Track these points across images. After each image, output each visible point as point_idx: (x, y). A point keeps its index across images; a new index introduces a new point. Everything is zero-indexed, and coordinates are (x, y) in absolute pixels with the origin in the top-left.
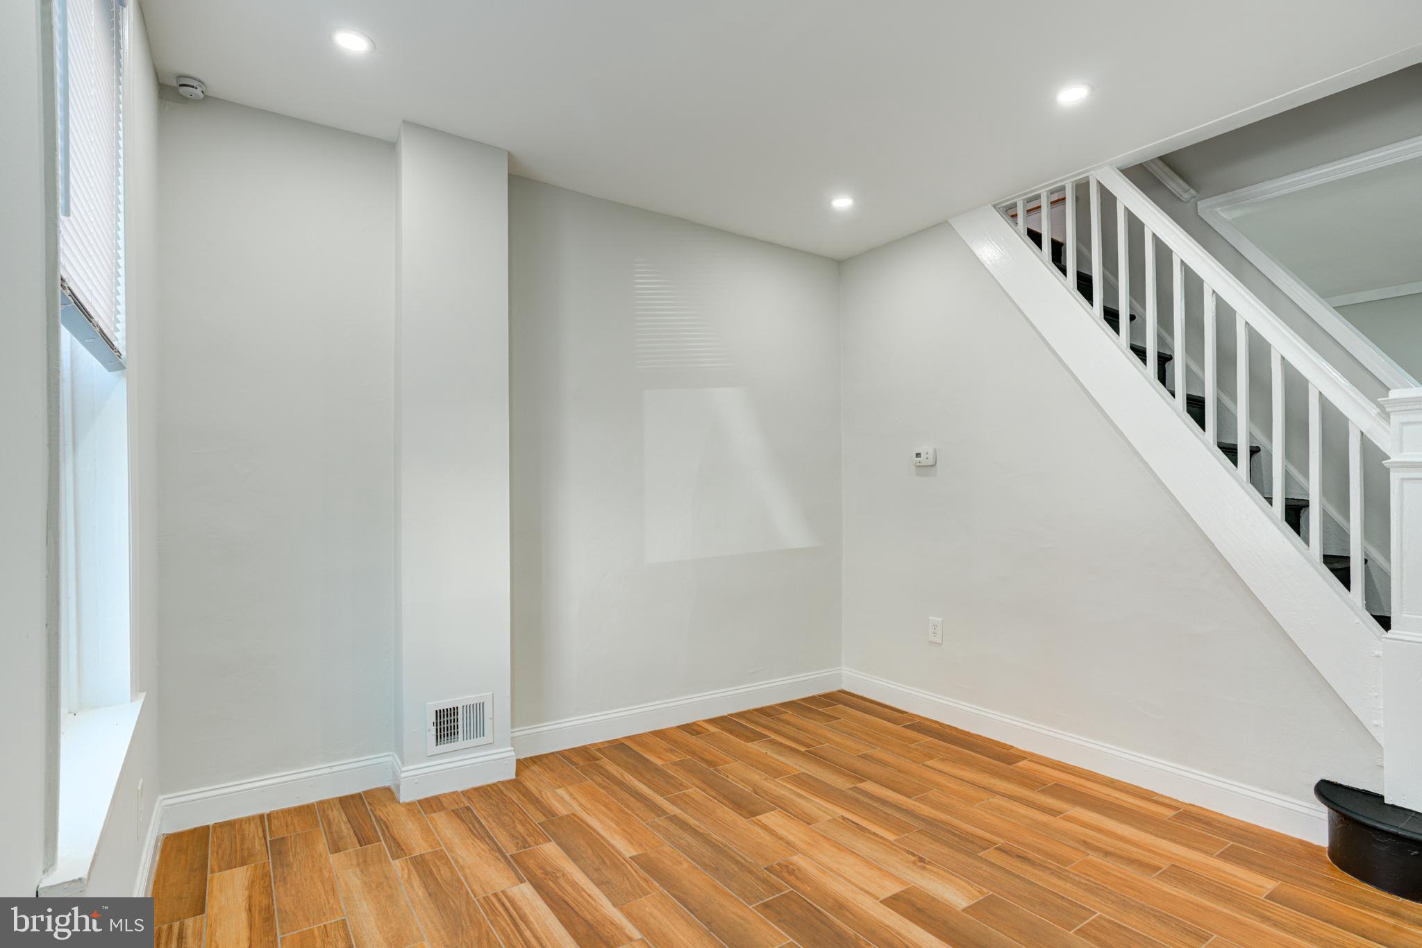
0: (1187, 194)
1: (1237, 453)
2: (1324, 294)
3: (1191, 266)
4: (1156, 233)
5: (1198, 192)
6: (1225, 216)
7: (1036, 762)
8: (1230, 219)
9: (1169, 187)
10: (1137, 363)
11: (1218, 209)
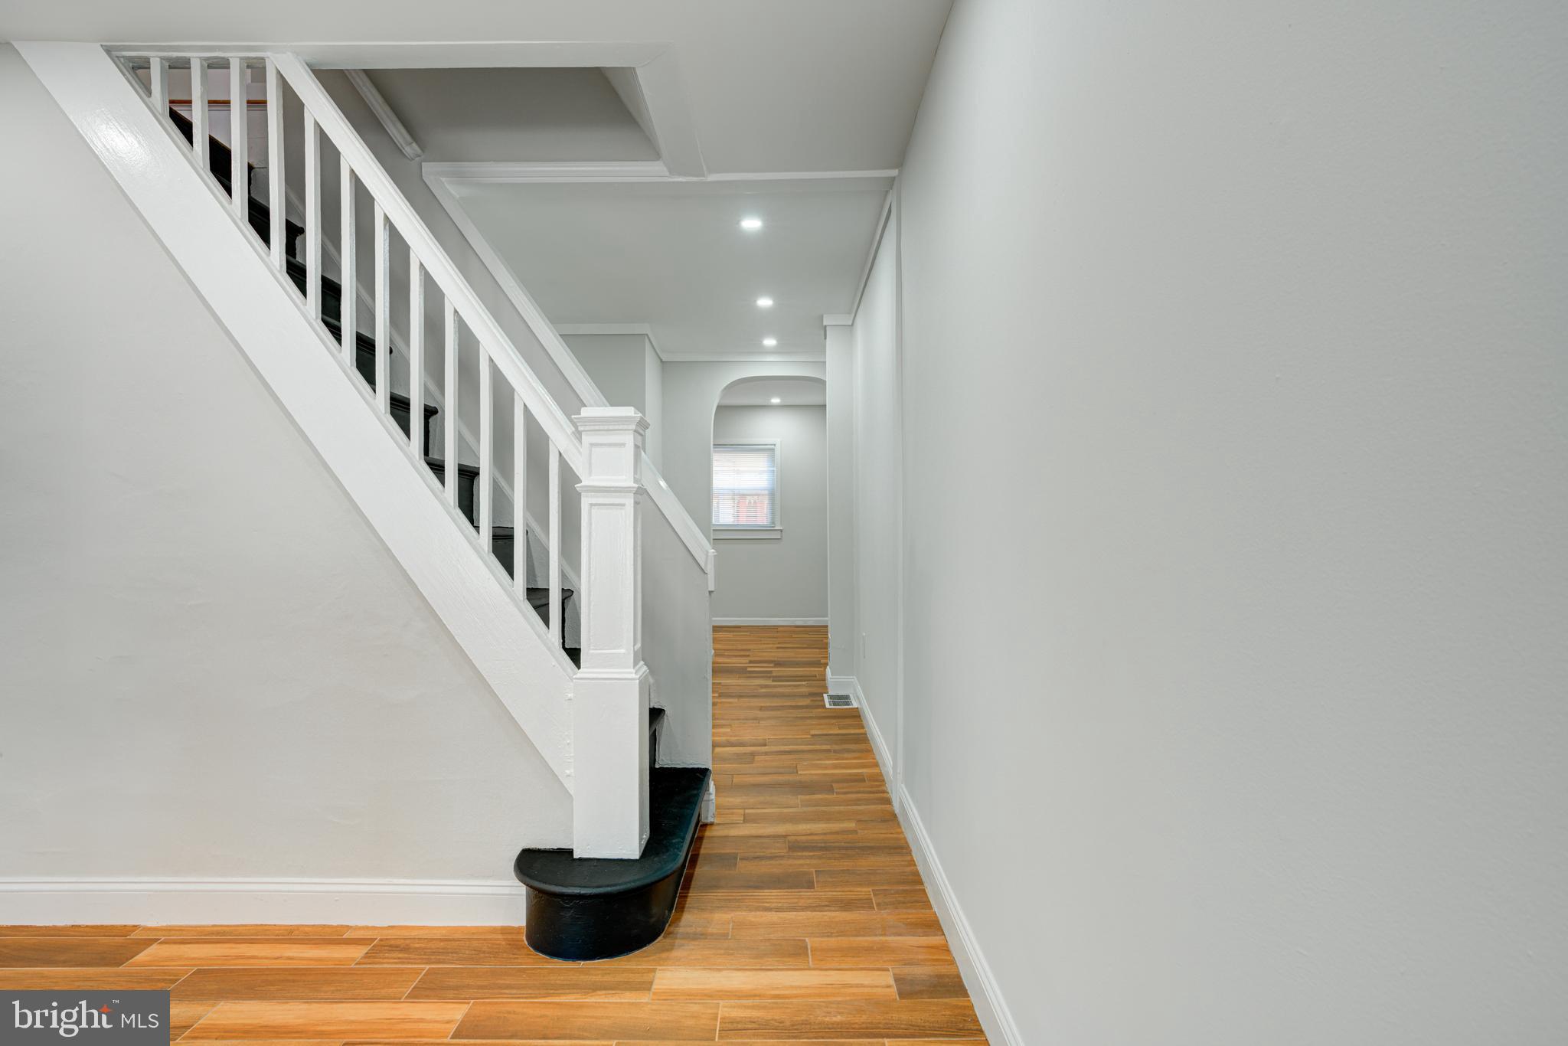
0: (411, 149)
1: (444, 471)
2: (554, 319)
3: (397, 227)
4: (354, 169)
5: (423, 151)
6: (453, 192)
7: (175, 942)
8: (458, 196)
9: (389, 132)
10: (328, 343)
11: (443, 179)
